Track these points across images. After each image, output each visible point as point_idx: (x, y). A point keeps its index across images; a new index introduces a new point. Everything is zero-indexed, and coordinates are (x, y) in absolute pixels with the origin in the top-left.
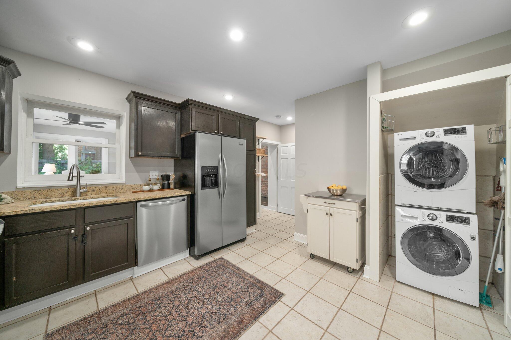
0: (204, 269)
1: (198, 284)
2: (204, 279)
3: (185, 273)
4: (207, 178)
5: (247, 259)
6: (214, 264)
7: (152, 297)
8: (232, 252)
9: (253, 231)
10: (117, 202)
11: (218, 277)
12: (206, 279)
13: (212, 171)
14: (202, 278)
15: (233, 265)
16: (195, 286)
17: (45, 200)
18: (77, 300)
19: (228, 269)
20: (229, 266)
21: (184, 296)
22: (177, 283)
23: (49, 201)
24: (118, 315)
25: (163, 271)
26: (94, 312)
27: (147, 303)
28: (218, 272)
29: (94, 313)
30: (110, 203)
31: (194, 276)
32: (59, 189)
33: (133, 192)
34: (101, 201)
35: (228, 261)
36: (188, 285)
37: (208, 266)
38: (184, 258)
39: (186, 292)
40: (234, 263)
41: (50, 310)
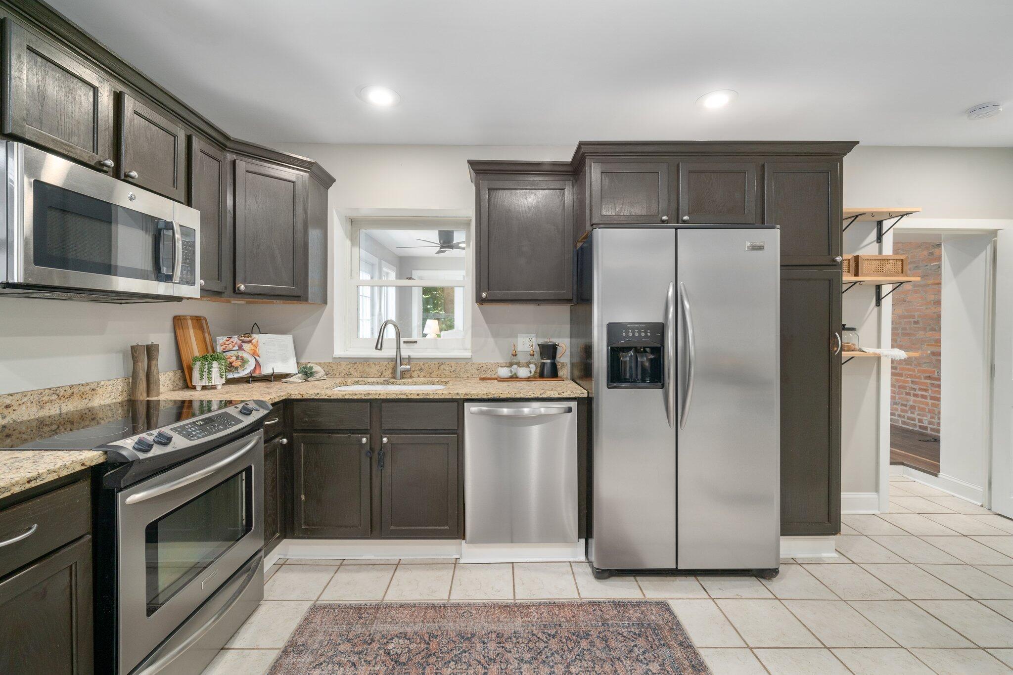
0: (599, 613)
1: (562, 649)
2: (584, 644)
3: (552, 601)
4: (627, 357)
5: (751, 649)
6: (634, 614)
7: (461, 625)
8: (707, 597)
9: (824, 555)
10: (428, 397)
11: (622, 658)
12: (589, 646)
13: (643, 337)
14: (581, 638)
15: (687, 645)
16: (554, 650)
17: (357, 380)
18: (373, 565)
19: (665, 648)
20: (673, 643)
21: (517, 665)
22: (522, 618)
23: (362, 383)
24: (395, 629)
25: (513, 573)
26: (375, 600)
27: (447, 635)
28: (633, 644)
29: (374, 603)
30: (418, 397)
31: (567, 620)
32: (376, 363)
33: (482, 379)
34: (403, 392)
35: (678, 624)
36: (541, 637)
37: (615, 612)
38: (571, 560)
39: (527, 656)
40: (697, 640)
41: (341, 565)
